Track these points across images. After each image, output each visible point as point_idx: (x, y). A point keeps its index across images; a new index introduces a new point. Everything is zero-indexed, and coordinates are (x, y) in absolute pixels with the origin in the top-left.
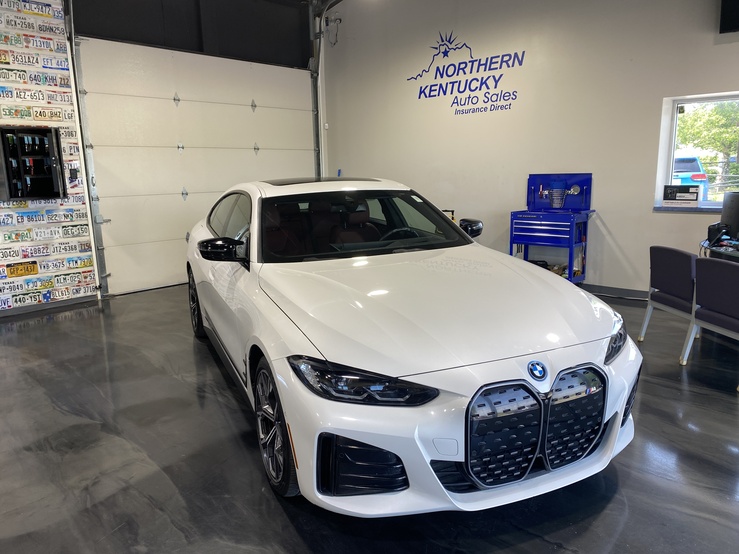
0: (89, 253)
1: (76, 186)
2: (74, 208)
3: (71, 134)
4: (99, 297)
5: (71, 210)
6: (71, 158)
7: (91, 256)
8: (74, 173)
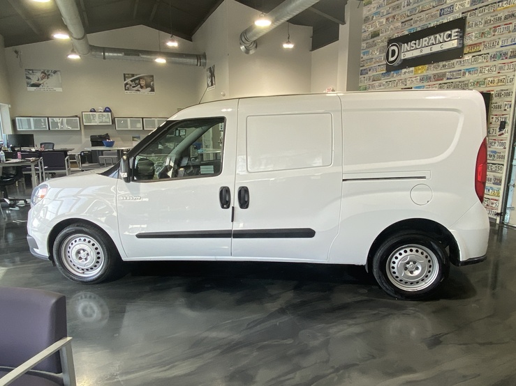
0: (499, 186)
1: (503, 134)
2: (497, 151)
3: (508, 94)
4: (498, 222)
5: (495, 152)
6: (505, 113)
7: (500, 189)
8: (503, 125)
